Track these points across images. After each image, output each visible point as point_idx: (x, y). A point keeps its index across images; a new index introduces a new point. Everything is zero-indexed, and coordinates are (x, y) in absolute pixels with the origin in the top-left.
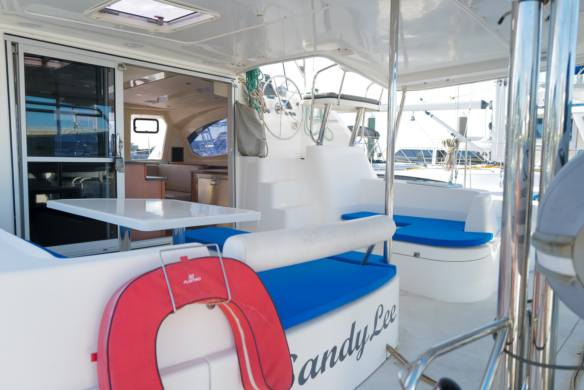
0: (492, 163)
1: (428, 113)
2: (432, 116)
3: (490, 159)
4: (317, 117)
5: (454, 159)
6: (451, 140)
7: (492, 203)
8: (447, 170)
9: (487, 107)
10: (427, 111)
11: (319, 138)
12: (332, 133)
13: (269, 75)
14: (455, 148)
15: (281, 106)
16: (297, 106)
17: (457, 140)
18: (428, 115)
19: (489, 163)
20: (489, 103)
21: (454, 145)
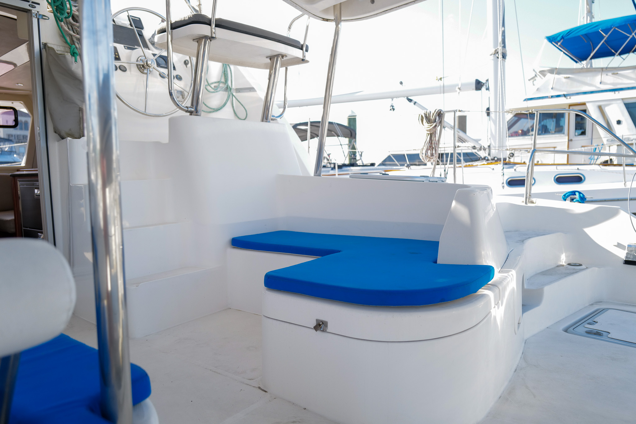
0: (492, 160)
1: (410, 100)
2: (415, 103)
3: (489, 154)
4: (219, 82)
5: (437, 142)
6: (430, 113)
7: (495, 209)
8: (428, 160)
9: (483, 88)
10: (409, 98)
11: (192, 104)
12: (244, 107)
13: (139, 18)
14: (437, 125)
15: (145, 60)
16: (185, 66)
17: (440, 112)
18: (410, 102)
19: (488, 160)
20: (485, 83)
21: (437, 120)
